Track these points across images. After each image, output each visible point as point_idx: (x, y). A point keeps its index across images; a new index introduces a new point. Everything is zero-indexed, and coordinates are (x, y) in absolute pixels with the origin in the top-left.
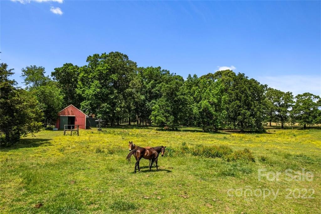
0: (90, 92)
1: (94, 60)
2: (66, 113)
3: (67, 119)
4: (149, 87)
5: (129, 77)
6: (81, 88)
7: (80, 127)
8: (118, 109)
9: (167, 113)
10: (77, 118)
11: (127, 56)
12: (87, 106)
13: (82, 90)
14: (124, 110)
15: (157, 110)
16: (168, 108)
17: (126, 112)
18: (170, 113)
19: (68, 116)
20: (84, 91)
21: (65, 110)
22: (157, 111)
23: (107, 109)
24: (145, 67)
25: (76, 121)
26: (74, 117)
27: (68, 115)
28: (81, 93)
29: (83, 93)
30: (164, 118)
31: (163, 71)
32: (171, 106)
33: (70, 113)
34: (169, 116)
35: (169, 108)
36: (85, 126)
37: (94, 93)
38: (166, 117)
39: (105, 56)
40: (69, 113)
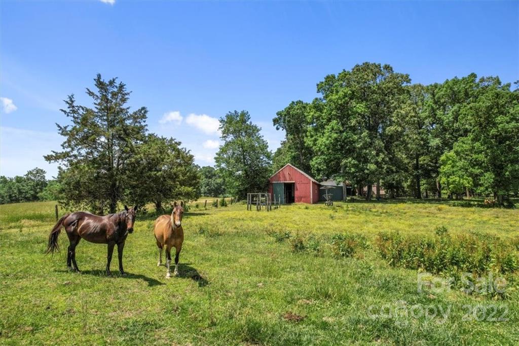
0: (323, 141)
1: (327, 86)
2: (282, 178)
3: (283, 187)
4: (448, 119)
5: (393, 105)
6: (312, 136)
7: (303, 199)
8: (371, 167)
9: (477, 167)
10: (298, 186)
11: (390, 66)
12: (320, 164)
13: (313, 139)
14: (387, 168)
15: (450, 162)
16: (477, 156)
17: (393, 172)
18: (485, 167)
19: (285, 183)
20: (316, 140)
21: (279, 172)
22: (451, 164)
23: (352, 169)
24: (441, 82)
25: (297, 190)
26: (294, 183)
27: (284, 181)
28: (311, 143)
29: (315, 145)
30: (466, 179)
31: (482, 80)
32: (485, 151)
33: (287, 178)
34: (481, 174)
35: (481, 157)
36: (312, 197)
37: (328, 142)
38: (471, 175)
39: (345, 75)
40: (285, 177)
